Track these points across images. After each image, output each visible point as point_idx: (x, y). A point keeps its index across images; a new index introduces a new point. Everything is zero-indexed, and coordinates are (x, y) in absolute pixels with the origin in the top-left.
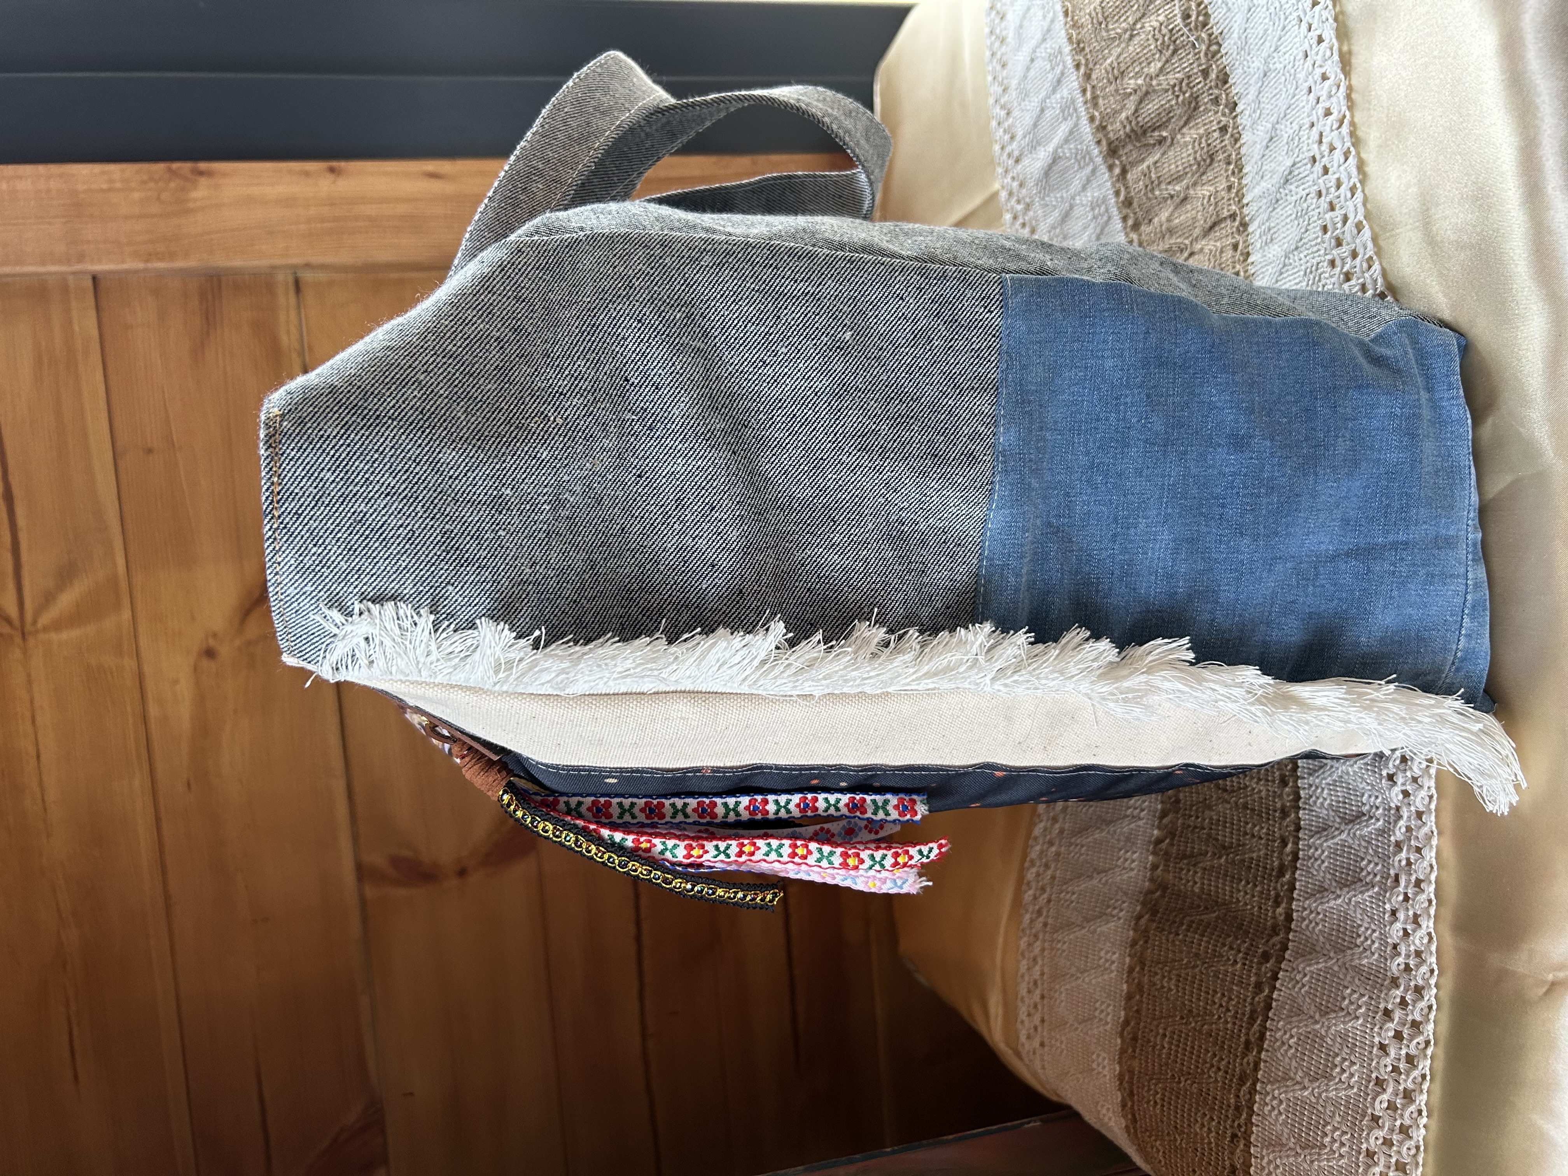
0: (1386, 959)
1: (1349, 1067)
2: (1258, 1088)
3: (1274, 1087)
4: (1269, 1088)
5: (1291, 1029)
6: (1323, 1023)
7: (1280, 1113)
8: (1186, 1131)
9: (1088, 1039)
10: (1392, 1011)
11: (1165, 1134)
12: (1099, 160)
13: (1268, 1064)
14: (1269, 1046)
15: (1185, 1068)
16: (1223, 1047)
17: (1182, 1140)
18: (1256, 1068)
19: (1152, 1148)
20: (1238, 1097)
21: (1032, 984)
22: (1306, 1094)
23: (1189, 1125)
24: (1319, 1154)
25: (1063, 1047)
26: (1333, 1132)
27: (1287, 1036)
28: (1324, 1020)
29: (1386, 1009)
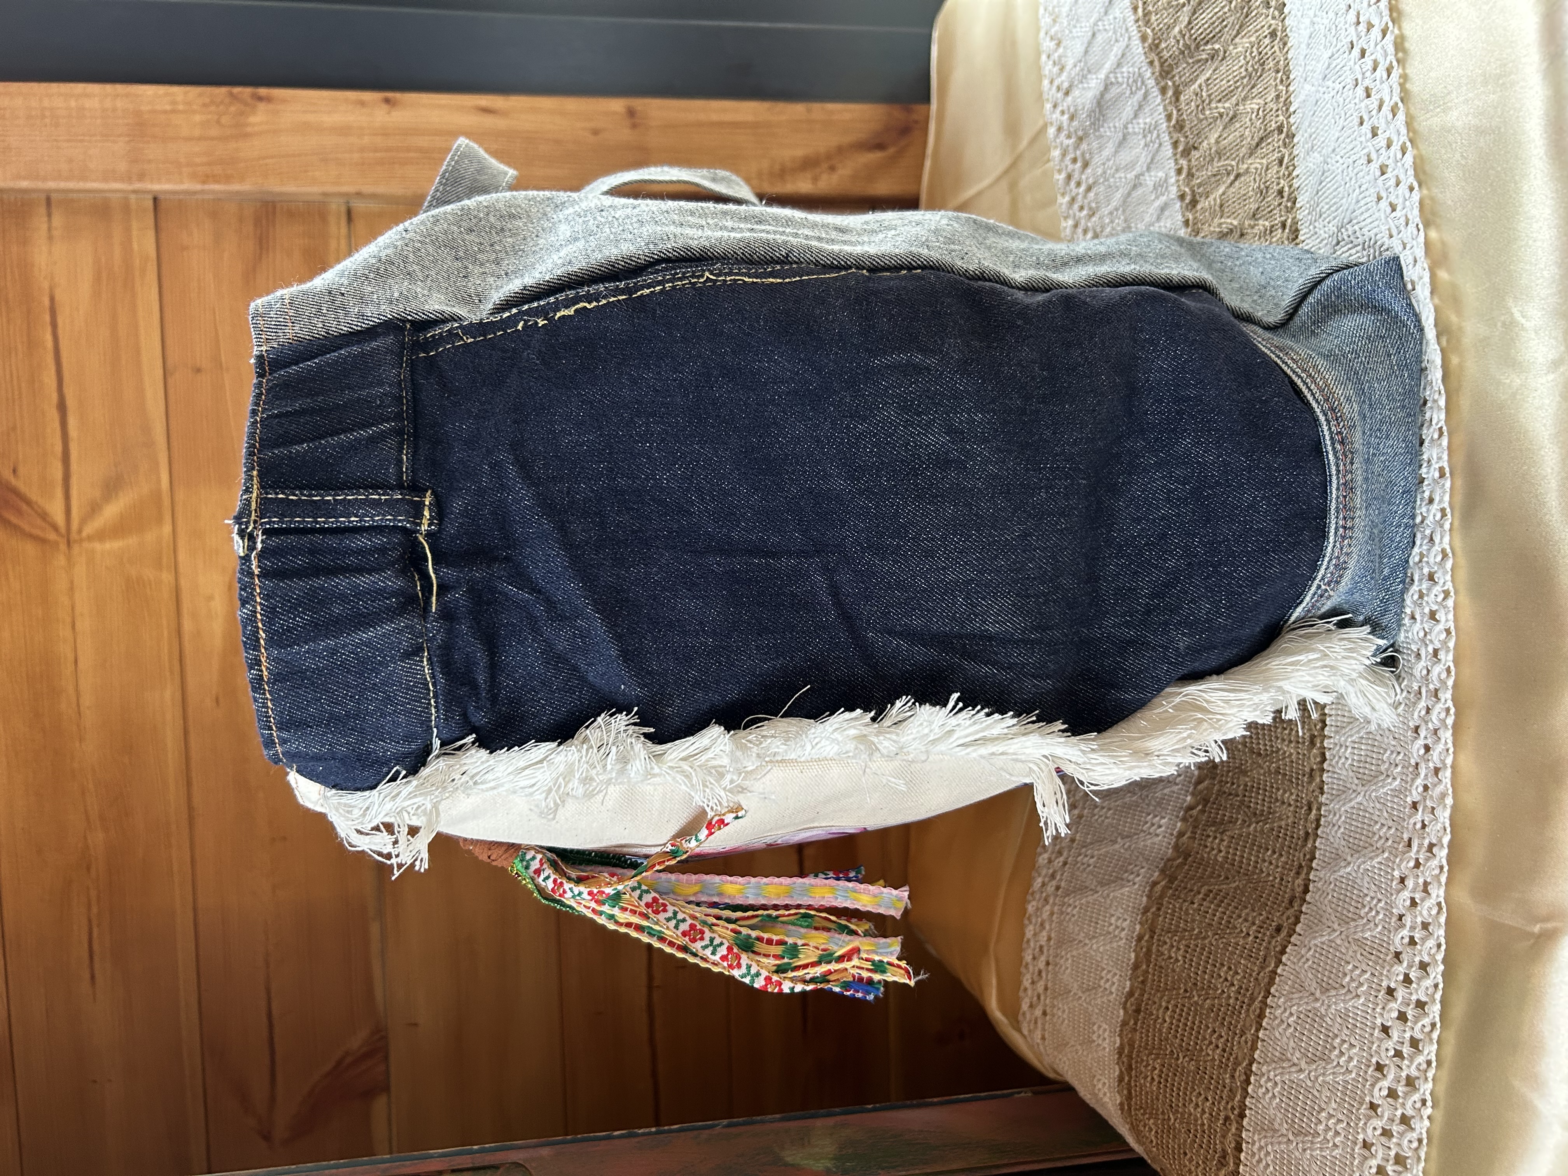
0: (1390, 931)
1: (1349, 1050)
2: (1254, 1069)
3: (1270, 1068)
4: (1264, 1069)
5: (1291, 1007)
6: (1323, 1001)
7: (1274, 1096)
8: (1180, 1110)
9: (1091, 1008)
10: (1394, 990)
11: (1159, 1113)
12: (1151, 83)
13: (1265, 1044)
14: (1268, 1024)
15: (1184, 1044)
16: (1223, 1024)
17: (1175, 1120)
18: (1254, 1048)
19: (1145, 1127)
20: (1234, 1077)
21: (1037, 950)
22: (1302, 1077)
23: (1184, 1105)
24: (1312, 1143)
25: (1065, 1016)
26: (1328, 1119)
27: (1287, 1014)
28: (1324, 998)
29: (1389, 987)
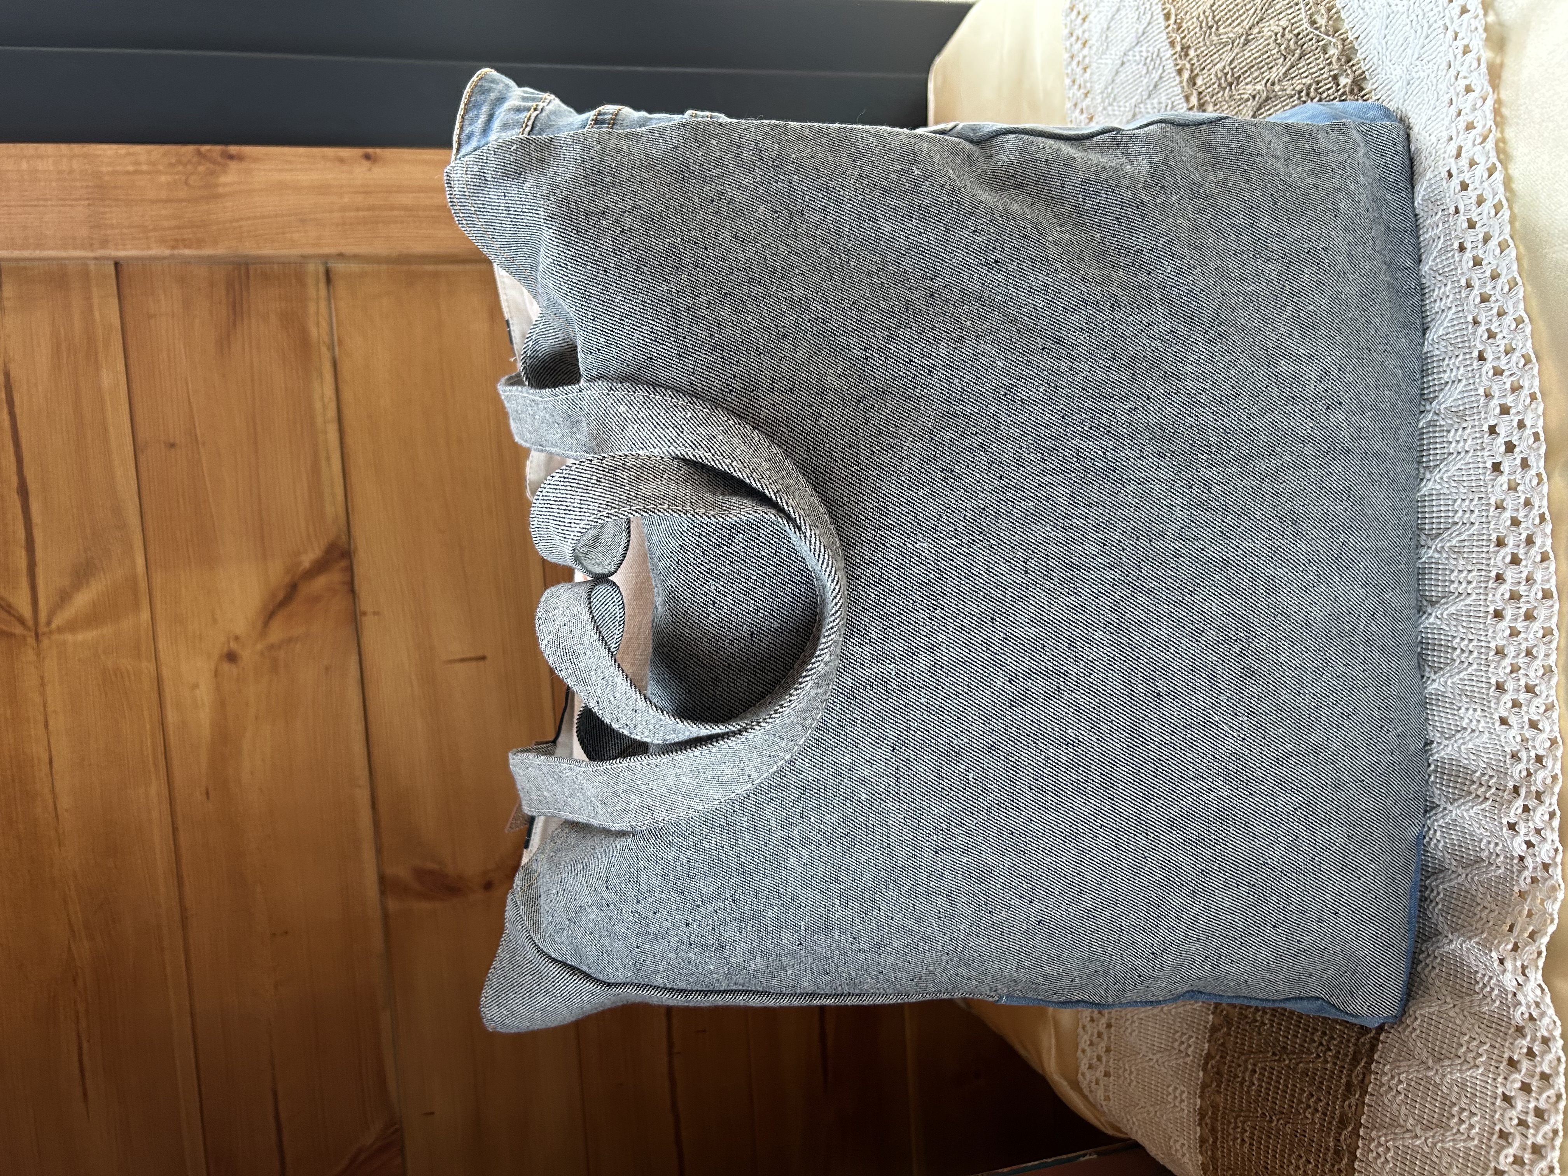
0: (1509, 1007)
1: (1469, 1118)
2: (1361, 1133)
4: (1374, 1134)
5: (1399, 1074)
6: (1437, 1070)
7: (1387, 1161)
8: (1277, 1172)
10: (1518, 1061)
13: (1372, 1109)
14: (1374, 1090)
15: (1277, 1107)
16: (1321, 1088)
18: (1358, 1114)
20: (1339, 1140)
22: (1418, 1143)
23: (1282, 1167)
27: (1395, 1081)
28: (1438, 1067)
29: (1511, 1059)
